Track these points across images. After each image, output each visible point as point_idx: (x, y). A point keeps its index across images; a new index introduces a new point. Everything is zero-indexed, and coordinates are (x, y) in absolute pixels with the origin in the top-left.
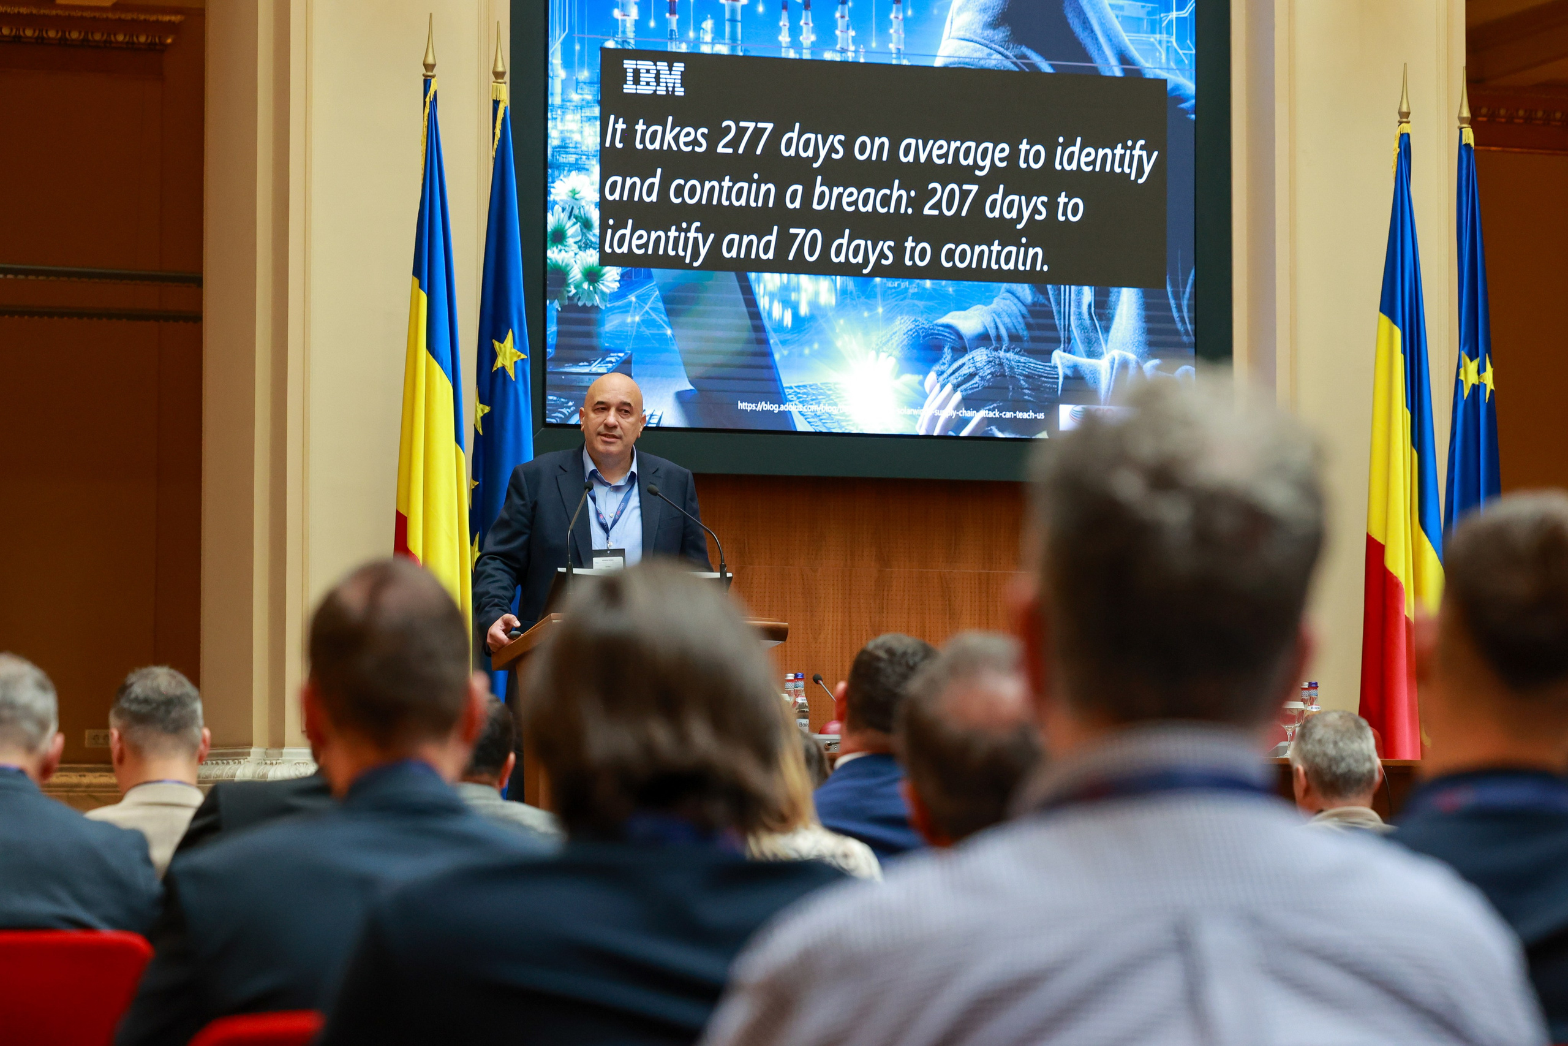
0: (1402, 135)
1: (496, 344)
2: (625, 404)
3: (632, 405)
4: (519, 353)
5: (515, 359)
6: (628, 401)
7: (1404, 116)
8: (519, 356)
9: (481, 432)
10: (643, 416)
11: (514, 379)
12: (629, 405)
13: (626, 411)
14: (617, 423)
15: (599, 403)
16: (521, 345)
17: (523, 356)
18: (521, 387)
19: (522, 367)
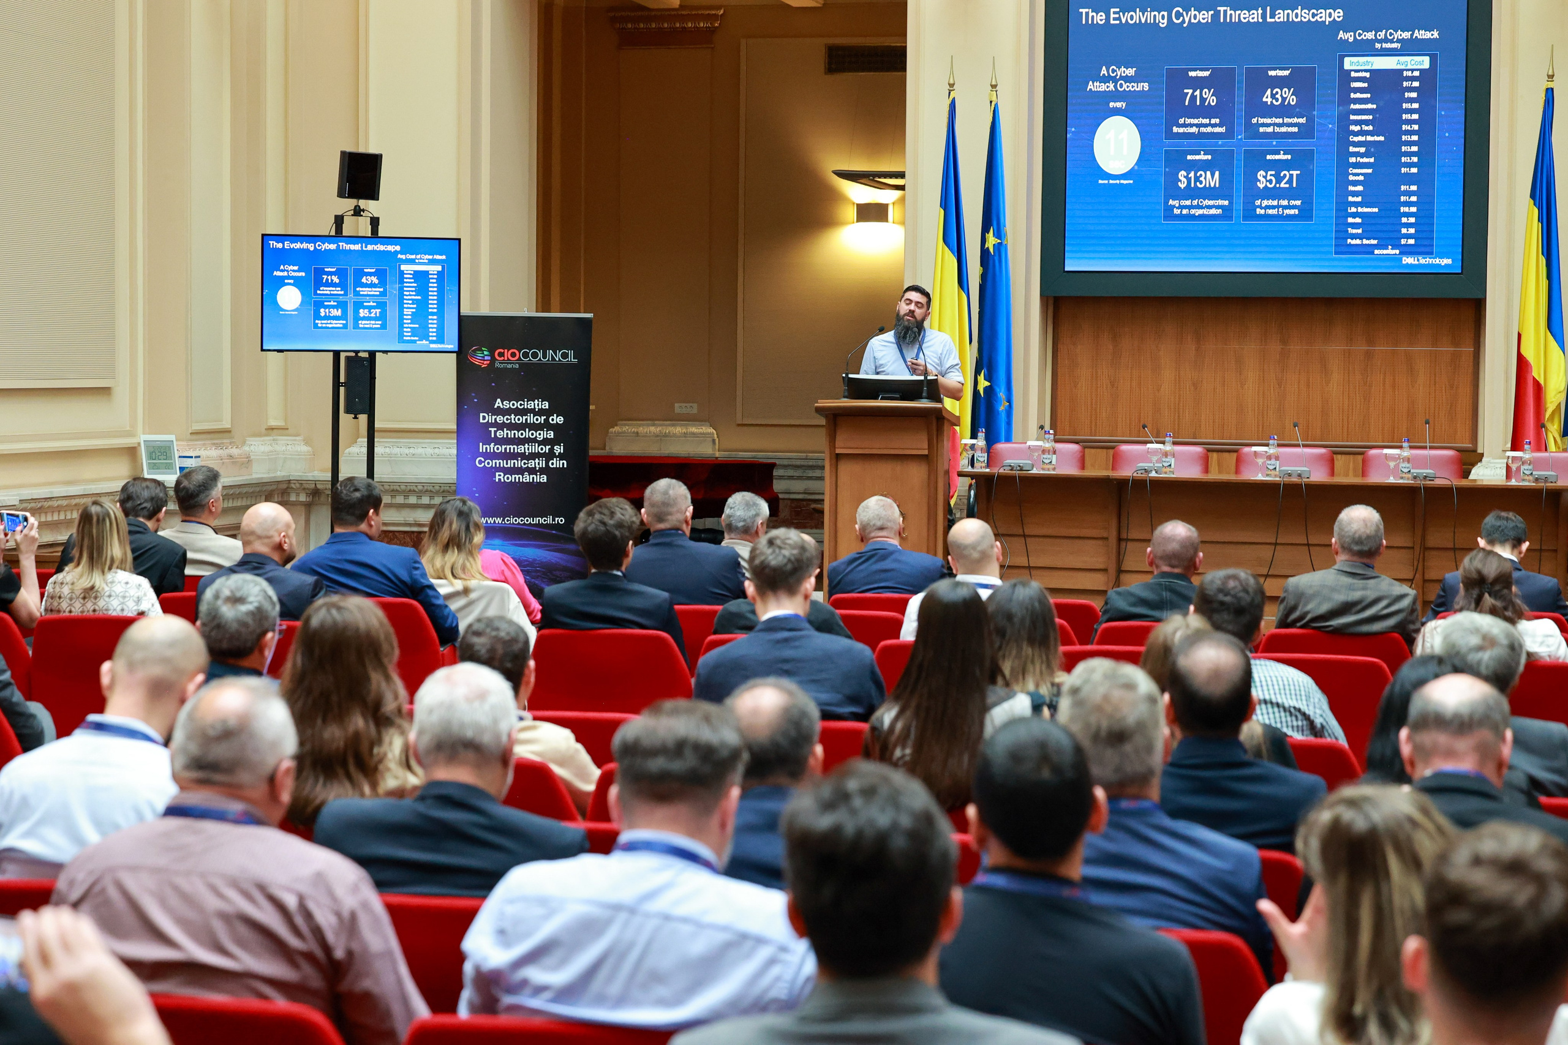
0: (1547, 89)
1: (987, 234)
4: (997, 239)
5: (994, 243)
7: (1551, 77)
8: (997, 241)
9: (981, 283)
11: (993, 254)
16: (998, 235)
17: (999, 241)
18: (996, 258)
19: (998, 247)
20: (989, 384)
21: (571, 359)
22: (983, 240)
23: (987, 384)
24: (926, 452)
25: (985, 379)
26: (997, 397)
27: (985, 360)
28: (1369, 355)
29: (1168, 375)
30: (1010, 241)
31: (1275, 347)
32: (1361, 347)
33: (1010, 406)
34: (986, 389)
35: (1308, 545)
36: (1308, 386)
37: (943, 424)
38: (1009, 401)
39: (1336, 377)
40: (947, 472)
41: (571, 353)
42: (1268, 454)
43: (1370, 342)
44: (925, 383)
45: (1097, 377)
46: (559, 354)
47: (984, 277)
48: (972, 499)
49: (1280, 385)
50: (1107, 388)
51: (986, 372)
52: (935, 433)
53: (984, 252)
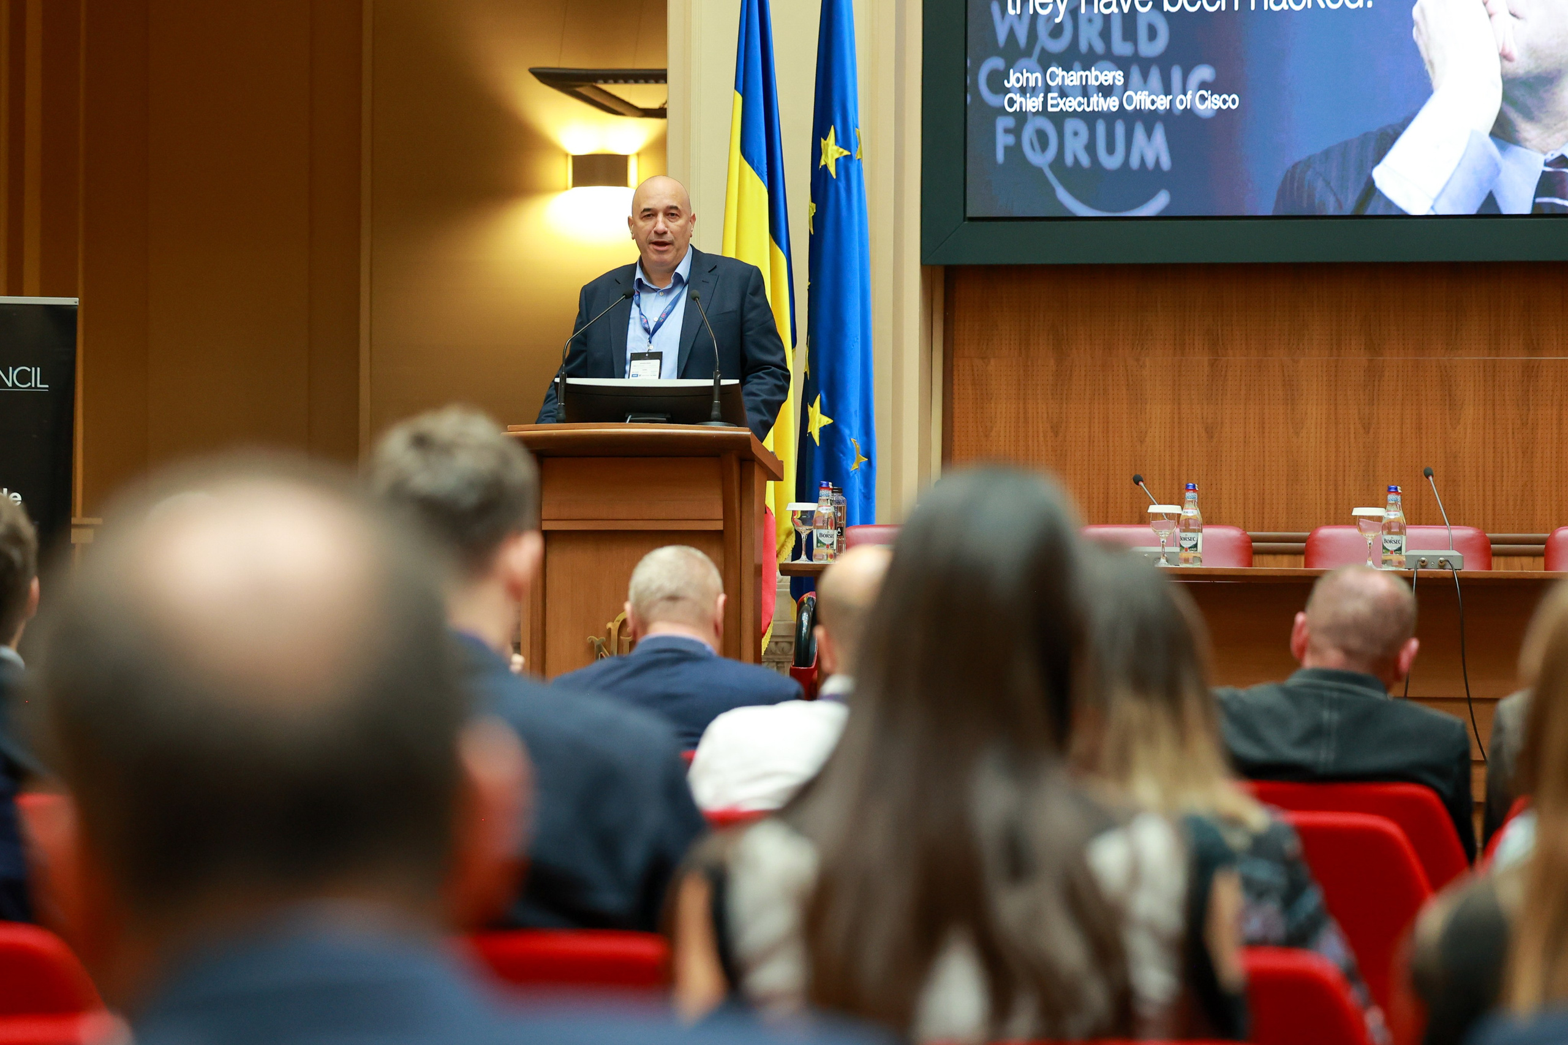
1: (822, 140)
2: (672, 208)
3: (679, 207)
4: (841, 150)
5: (837, 156)
6: (675, 204)
8: (842, 153)
9: (812, 233)
10: (692, 215)
11: (834, 177)
12: (676, 208)
13: (673, 214)
14: (666, 229)
15: (645, 210)
16: (845, 141)
17: (846, 153)
18: (842, 185)
19: (844, 163)
20: (830, 421)
21: (37, 382)
22: (817, 152)
23: (826, 421)
24: (719, 526)
25: (822, 412)
26: (845, 445)
27: (823, 375)
28: (1530, 372)
29: (1158, 412)
30: (864, 152)
31: (1356, 358)
32: (1514, 358)
33: (870, 464)
34: (824, 430)
35: (1469, 700)
36: (1419, 428)
37: (751, 474)
38: (868, 454)
39: (1470, 413)
40: (758, 571)
41: (36, 373)
42: (1384, 521)
43: (1533, 346)
44: (717, 392)
45: (1026, 421)
46: (13, 374)
47: (817, 221)
48: (804, 630)
49: (1367, 429)
50: (1045, 437)
51: (824, 399)
52: (736, 484)
53: (819, 175)
